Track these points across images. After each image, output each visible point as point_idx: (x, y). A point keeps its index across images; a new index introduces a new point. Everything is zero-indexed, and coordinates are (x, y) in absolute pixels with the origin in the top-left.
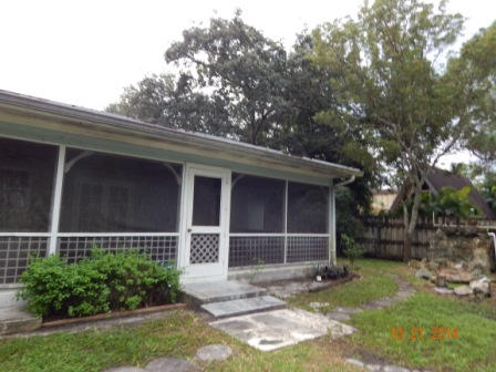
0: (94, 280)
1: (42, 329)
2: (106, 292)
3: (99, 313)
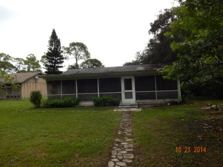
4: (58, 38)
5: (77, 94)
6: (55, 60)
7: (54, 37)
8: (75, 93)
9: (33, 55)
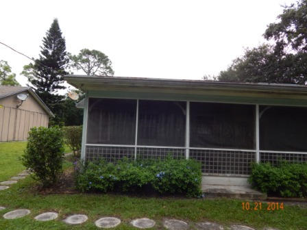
0: (292, 178)
1: (267, 200)
2: (299, 186)
3: (295, 197)
4: (62, 36)
5: (187, 147)
6: (52, 74)
7: (55, 32)
8: (183, 144)
9: (6, 62)
